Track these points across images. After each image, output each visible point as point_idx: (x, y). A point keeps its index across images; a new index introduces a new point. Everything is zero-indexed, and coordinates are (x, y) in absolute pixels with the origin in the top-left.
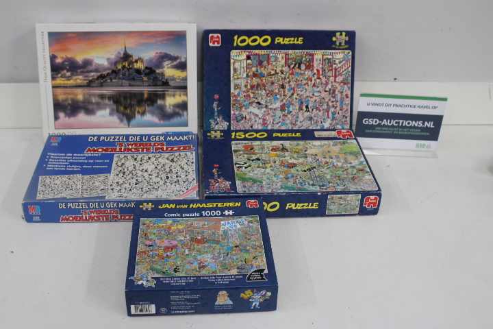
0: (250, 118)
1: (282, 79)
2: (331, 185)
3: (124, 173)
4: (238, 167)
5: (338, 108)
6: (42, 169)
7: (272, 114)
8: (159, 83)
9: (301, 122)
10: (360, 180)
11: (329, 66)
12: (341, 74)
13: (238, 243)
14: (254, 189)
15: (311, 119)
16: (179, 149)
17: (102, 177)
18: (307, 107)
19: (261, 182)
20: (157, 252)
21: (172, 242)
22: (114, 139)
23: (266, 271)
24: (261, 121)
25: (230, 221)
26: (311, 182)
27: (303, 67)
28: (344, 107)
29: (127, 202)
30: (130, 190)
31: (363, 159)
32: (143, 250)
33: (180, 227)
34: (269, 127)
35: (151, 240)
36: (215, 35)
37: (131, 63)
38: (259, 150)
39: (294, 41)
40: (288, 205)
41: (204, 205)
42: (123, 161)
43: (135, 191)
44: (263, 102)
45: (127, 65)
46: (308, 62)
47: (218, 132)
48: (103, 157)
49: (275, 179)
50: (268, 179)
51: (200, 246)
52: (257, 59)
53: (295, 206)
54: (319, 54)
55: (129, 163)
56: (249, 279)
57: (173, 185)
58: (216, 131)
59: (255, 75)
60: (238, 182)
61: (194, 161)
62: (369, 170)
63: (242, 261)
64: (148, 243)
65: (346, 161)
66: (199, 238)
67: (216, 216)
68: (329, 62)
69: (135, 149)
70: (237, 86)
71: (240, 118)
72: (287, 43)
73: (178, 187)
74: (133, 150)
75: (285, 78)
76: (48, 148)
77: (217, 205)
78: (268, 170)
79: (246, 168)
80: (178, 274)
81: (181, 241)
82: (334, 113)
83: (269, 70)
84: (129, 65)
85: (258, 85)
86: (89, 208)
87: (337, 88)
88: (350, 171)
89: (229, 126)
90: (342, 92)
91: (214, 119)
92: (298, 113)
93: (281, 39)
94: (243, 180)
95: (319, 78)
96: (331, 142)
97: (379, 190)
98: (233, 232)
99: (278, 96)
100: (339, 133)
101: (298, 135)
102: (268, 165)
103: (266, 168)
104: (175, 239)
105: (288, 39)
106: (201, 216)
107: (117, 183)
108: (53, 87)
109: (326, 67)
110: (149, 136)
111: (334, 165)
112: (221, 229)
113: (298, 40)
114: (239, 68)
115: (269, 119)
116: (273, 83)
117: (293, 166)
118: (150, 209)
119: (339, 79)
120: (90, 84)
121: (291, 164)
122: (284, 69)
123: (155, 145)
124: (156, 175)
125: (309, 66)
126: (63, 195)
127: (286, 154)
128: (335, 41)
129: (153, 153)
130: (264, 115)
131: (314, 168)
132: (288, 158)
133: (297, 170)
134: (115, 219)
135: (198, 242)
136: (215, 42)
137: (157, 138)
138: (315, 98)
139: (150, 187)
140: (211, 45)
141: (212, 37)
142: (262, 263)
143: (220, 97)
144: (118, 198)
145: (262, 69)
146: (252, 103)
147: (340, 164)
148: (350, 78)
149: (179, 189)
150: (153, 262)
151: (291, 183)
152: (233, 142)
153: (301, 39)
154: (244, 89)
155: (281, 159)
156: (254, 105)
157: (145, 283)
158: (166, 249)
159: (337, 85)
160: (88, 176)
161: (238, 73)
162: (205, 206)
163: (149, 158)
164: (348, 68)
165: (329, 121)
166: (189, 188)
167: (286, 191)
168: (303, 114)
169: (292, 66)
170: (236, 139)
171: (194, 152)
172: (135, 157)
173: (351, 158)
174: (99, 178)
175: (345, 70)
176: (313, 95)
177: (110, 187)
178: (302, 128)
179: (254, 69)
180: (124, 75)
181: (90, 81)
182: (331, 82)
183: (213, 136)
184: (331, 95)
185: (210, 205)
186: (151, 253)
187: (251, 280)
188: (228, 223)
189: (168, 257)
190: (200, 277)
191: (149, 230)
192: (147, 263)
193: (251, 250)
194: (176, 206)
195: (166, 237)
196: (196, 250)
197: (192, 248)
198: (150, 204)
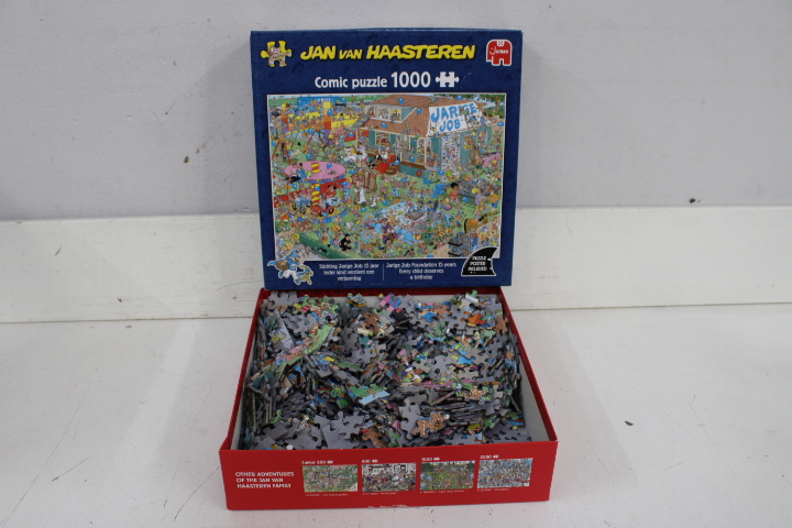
13: (457, 174)
20: (308, 198)
21: (334, 166)
23: (496, 255)
25: (447, 108)
32: (283, 192)
33: (349, 122)
35: (293, 162)
41: (396, 51)
51: (388, 180)
56: (466, 272)
63: (459, 225)
64: (290, 170)
66: (386, 156)
67: (420, 89)
81: (350, 163)
98: (451, 143)
104: (338, 160)
106: (390, 87)
112: (430, 133)
118: (283, 63)
135: (384, 167)
142: (491, 234)
150: (306, 222)
157: (295, 274)
158: (327, 187)
162: (400, 56)
185: (409, 53)
186: (298, 200)
187: (468, 273)
188: (444, 114)
189: (329, 209)
190: (386, 262)
191: (289, 133)
192: (293, 226)
193: (480, 198)
194: (337, 54)
195: (322, 154)
196: (378, 191)
197: (371, 186)
198: (282, 44)
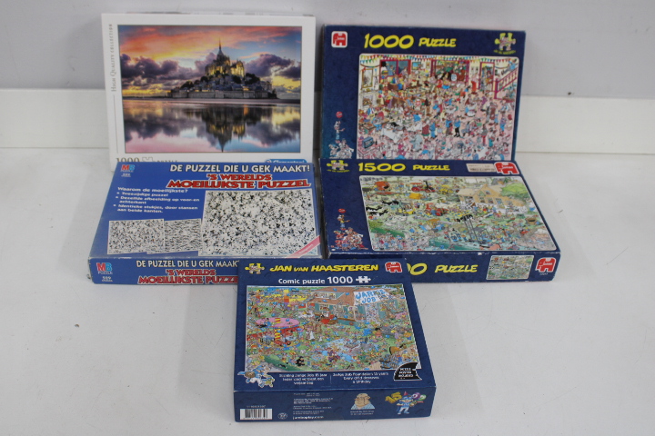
0: (382, 144)
1: (426, 93)
2: (493, 241)
3: (220, 218)
4: (371, 213)
5: (498, 133)
6: (112, 210)
7: (411, 139)
8: (264, 95)
9: (448, 150)
10: (532, 235)
11: (488, 78)
12: (503, 88)
13: (379, 324)
14: (395, 247)
15: (461, 146)
16: (290, 185)
17: (191, 223)
18: (457, 130)
19: (402, 236)
20: (273, 336)
21: (291, 320)
22: (204, 168)
23: (419, 366)
24: (396, 148)
25: (365, 292)
26: (468, 237)
27: (454, 78)
28: (506, 131)
29: (227, 260)
30: (230, 243)
31: (532, 205)
32: (254, 332)
33: (301, 299)
34: (407, 156)
35: (263, 318)
36: (340, 33)
37: (228, 68)
38: (396, 189)
39: (444, 43)
40: (438, 267)
41: (329, 268)
42: (217, 200)
43: (235, 244)
44: (400, 123)
45: (221, 71)
46: (461, 71)
47: (341, 162)
48: (191, 194)
49: (420, 231)
50: (411, 230)
51: (329, 328)
52: (394, 66)
53: (448, 269)
54: (475, 62)
55: (226, 204)
56: (397, 377)
57: (286, 236)
58: (338, 161)
59: (390, 87)
60: (372, 235)
61: (311, 201)
62: (541, 221)
63: (385, 350)
64: (259, 321)
65: (511, 208)
66: (327, 316)
67: (346, 284)
68: (489, 72)
69: (232, 183)
70: (366, 102)
71: (369, 143)
72: (434, 45)
73: (292, 241)
74: (230, 185)
75: (430, 92)
76: (118, 180)
77: (347, 268)
78: (410, 218)
79: (381, 214)
80: (302, 369)
81: (303, 319)
82: (492, 139)
83: (410, 81)
84: (224, 71)
85: (394, 101)
86: (177, 267)
87: (497, 106)
88: (517, 221)
89: (354, 154)
90: (504, 112)
91: (335, 143)
92: (445, 138)
93: (427, 40)
94: (379, 232)
95: (474, 93)
96: (489, 180)
97: (558, 250)
98: (371, 308)
99: (420, 116)
100: (499, 166)
101: (446, 168)
102: (410, 211)
103: (407, 215)
104: (294, 317)
105: (437, 41)
106: (327, 283)
107: (212, 232)
108: (124, 98)
109: (485, 79)
110: (250, 165)
111: (495, 213)
112: (355, 304)
113: (449, 42)
114: (370, 77)
115: (407, 145)
116: (413, 98)
117: (442, 212)
118: (258, 272)
119: (501, 94)
120: (172, 95)
121: (439, 209)
122: (429, 80)
123: (258, 178)
124: (262, 221)
125: (462, 77)
126: (142, 249)
127: (433, 195)
128: (498, 45)
129: (256, 189)
130: (400, 140)
131: (470, 216)
132: (434, 201)
133: (448, 219)
134: (210, 281)
135: (326, 321)
136: (339, 42)
137: (261, 169)
138: (468, 119)
139: (255, 239)
140: (334, 45)
141: (336, 35)
142: (411, 354)
143: (343, 115)
144: (215, 255)
145: (401, 79)
146: (386, 123)
147: (503, 212)
148: (515, 94)
149: (294, 243)
150: (270, 349)
151: (441, 238)
152: (361, 177)
153: (453, 40)
154: (375, 105)
155: (426, 203)
156: (388, 126)
157: (260, 381)
158: (285, 331)
159: (498, 102)
160: (173, 222)
161: (369, 83)
162: (332, 270)
163: (252, 197)
164: (513, 81)
165: (485, 150)
166: (308, 242)
167: (437, 249)
168: (451, 139)
169: (440, 76)
170: (364, 173)
171: (310, 190)
172: (234, 195)
173: (517, 203)
174: (187, 225)
175: (509, 83)
176: (466, 114)
177: (203, 239)
178: (449, 158)
179: (390, 79)
180: (218, 83)
181: (173, 91)
182: (491, 99)
183: (334, 168)
184: (489, 116)
185: (338, 268)
186: (264, 337)
187: (399, 378)
188: (364, 295)
189: (288, 343)
190: (332, 373)
191: (260, 304)
192: (260, 351)
193: (397, 335)
194: (293, 269)
195: (283, 313)
196: (323, 334)
197: (318, 330)
198: (259, 265)
